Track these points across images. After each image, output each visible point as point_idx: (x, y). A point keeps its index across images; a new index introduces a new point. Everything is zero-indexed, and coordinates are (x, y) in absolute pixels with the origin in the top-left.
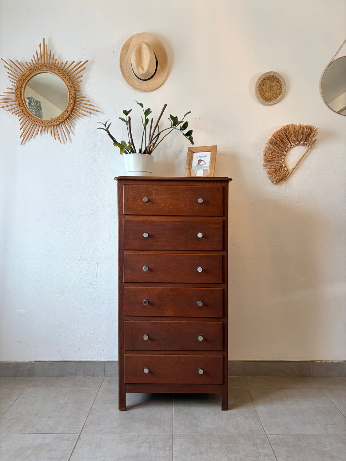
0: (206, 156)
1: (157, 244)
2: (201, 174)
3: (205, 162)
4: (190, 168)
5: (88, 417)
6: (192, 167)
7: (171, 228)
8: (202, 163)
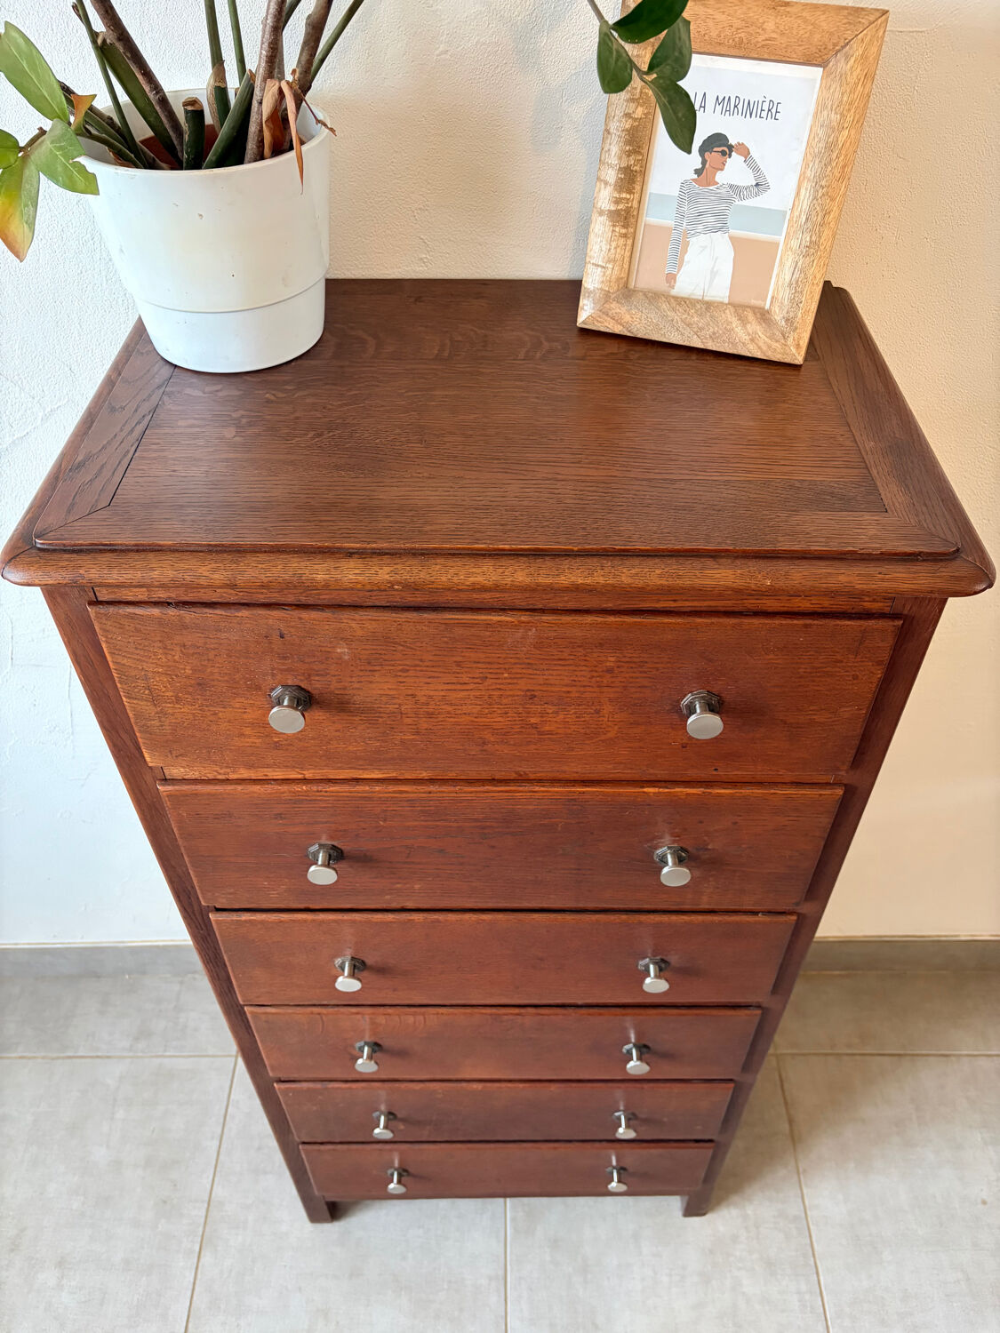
0: (772, 111)
1: (399, 886)
2: (714, 274)
3: (756, 169)
4: (628, 210)
5: (200, 1264)
6: (646, 199)
7: (484, 828)
8: (734, 171)
